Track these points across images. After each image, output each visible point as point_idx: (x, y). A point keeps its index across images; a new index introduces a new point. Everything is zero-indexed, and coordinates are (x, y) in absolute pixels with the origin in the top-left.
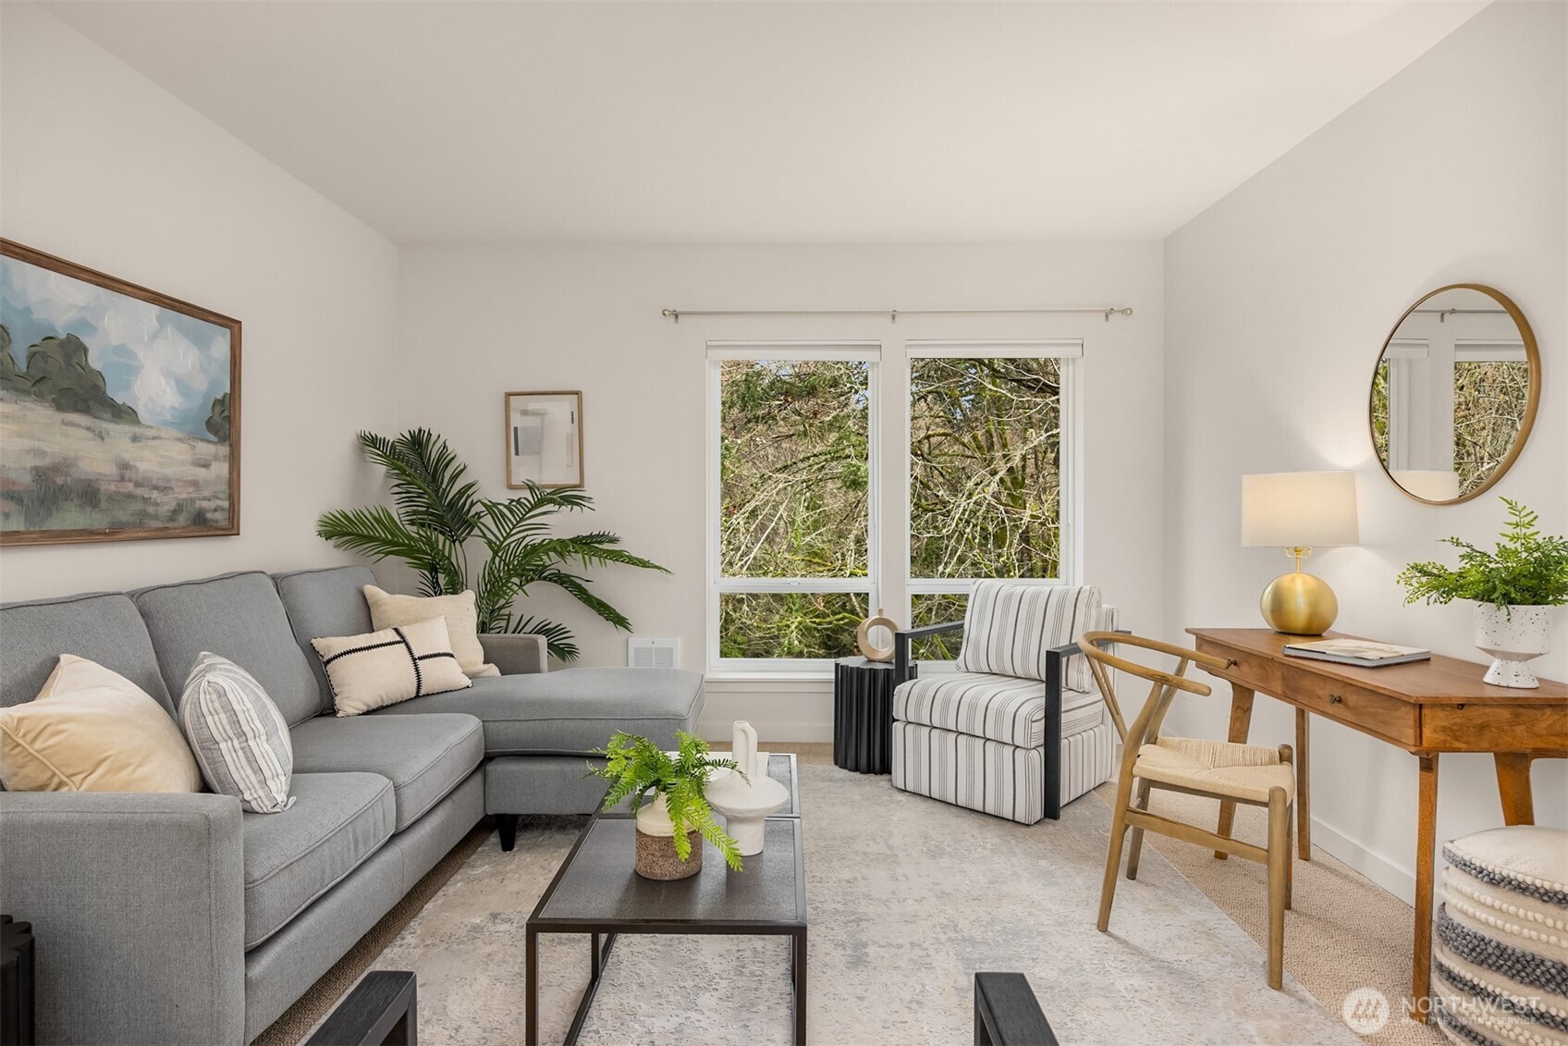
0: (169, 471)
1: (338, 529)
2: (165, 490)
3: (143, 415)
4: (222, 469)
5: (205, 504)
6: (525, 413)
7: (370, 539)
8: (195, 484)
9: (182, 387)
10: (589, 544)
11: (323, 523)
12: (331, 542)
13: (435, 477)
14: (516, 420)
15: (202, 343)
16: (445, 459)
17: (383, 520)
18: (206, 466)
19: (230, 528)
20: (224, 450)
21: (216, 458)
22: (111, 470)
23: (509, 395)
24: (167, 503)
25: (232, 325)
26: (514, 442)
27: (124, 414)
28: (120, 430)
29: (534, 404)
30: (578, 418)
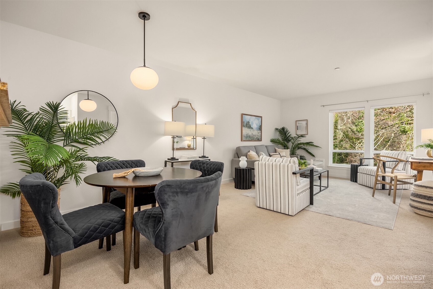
0: (256, 134)
1: (272, 141)
2: (255, 136)
3: (254, 128)
4: (260, 133)
5: (259, 138)
6: (299, 124)
7: (277, 142)
8: (258, 135)
9: (257, 125)
10: (308, 144)
11: (271, 140)
12: (272, 143)
13: (285, 134)
14: (297, 125)
15: (258, 120)
16: (287, 131)
17: (278, 140)
18: (259, 133)
19: (261, 140)
20: (260, 131)
21: (260, 132)
22: (251, 134)
23: (296, 121)
24: (255, 137)
25: (261, 117)
26: (297, 128)
27: (252, 128)
28: (252, 130)
29: (300, 122)
30: (307, 124)
